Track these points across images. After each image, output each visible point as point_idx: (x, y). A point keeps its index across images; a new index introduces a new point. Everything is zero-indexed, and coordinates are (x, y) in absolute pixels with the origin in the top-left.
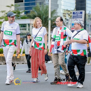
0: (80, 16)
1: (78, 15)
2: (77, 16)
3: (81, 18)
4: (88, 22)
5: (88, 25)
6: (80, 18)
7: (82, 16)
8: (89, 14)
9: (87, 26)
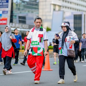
0: (6, 5)
1: (4, 4)
2: (2, 5)
3: (8, 7)
4: (16, 13)
5: (16, 16)
6: (6, 7)
7: (8, 5)
8: (16, 3)
9: (14, 17)
